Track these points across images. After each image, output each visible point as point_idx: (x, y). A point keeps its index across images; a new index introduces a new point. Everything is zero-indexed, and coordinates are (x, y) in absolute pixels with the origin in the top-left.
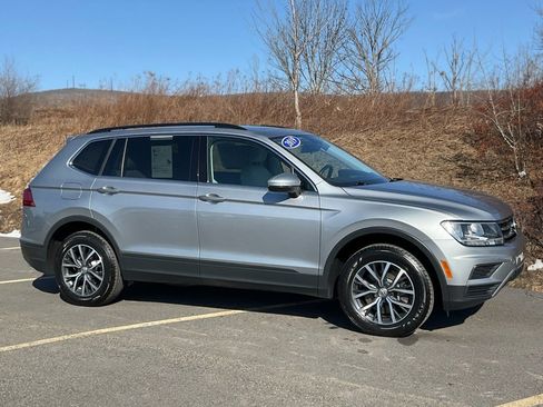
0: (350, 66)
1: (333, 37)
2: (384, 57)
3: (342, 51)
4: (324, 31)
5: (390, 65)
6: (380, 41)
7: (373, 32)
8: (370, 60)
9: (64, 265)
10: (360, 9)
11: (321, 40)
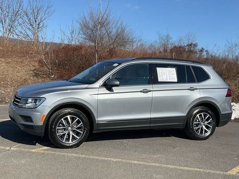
0: (24, 28)
1: (16, 14)
2: (41, 26)
3: (20, 20)
4: (11, 11)
5: (44, 29)
6: (39, 18)
7: (36, 14)
8: (34, 26)
10: (30, 3)
11: (10, 14)
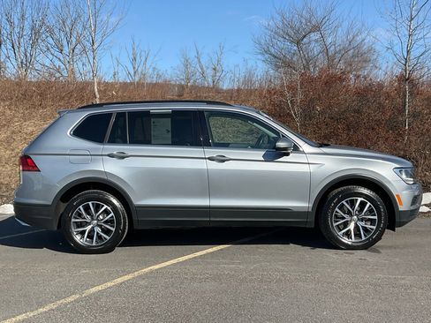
8: (66, 52)
9: (73, 220)
